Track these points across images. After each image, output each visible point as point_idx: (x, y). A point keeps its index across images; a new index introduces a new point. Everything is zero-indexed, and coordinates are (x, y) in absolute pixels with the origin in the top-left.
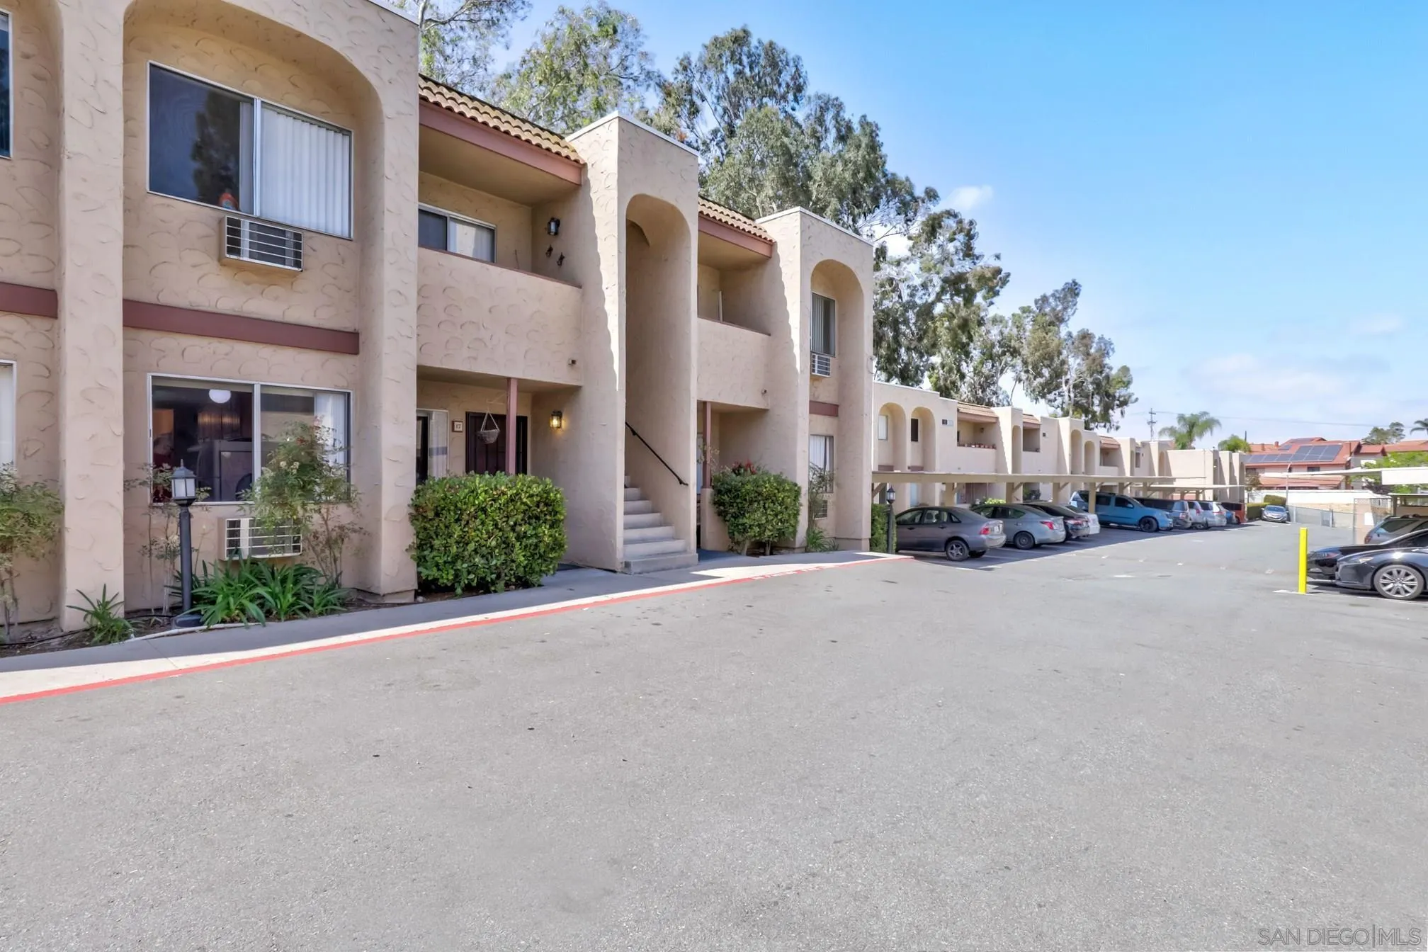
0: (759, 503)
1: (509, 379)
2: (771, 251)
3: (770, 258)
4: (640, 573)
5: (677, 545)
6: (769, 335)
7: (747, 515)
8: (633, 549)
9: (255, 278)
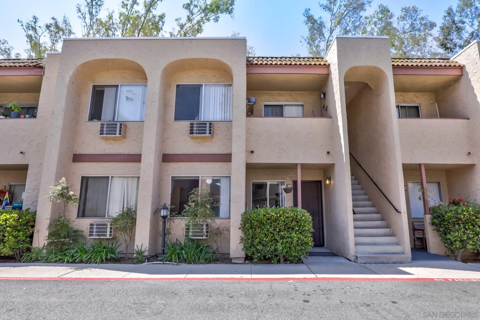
0: (459, 226)
1: (297, 164)
2: (462, 71)
3: (462, 75)
4: (364, 263)
5: (398, 249)
6: (469, 119)
7: (452, 233)
8: (361, 248)
9: (201, 141)
